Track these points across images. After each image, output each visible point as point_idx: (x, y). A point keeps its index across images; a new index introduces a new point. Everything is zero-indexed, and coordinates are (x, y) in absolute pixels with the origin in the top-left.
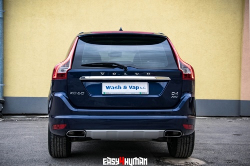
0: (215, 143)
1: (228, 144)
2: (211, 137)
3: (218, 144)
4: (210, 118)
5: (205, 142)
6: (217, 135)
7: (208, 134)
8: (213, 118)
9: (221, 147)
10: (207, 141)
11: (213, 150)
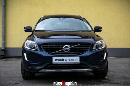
0: (115, 68)
1: (122, 69)
2: (114, 66)
3: (117, 69)
4: (117, 58)
5: (110, 68)
6: (118, 65)
7: (113, 65)
8: (118, 58)
9: (118, 70)
10: (111, 68)
11: (113, 72)
